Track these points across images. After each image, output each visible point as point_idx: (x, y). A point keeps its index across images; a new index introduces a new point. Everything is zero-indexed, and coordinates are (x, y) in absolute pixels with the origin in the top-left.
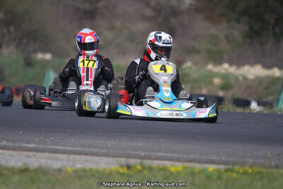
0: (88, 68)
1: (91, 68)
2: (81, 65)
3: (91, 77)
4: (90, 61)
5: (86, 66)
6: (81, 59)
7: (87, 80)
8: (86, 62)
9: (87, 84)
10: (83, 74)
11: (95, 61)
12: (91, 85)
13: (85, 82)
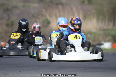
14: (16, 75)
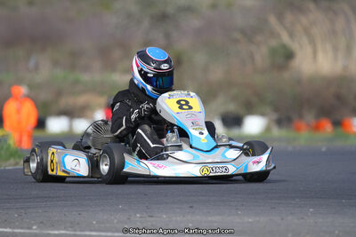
14: (178, 218)
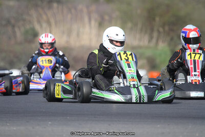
0: (195, 61)
1: (198, 61)
2: (188, 58)
3: (198, 69)
4: (196, 54)
5: (193, 58)
6: (188, 52)
7: (195, 71)
8: (193, 55)
9: (195, 75)
10: (191, 66)
11: (201, 54)
12: (198, 76)
13: (193, 73)
